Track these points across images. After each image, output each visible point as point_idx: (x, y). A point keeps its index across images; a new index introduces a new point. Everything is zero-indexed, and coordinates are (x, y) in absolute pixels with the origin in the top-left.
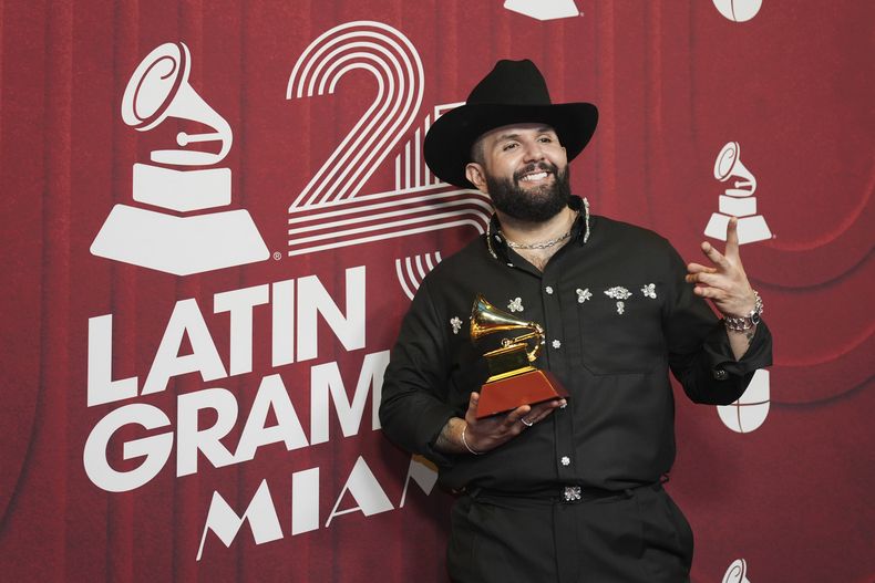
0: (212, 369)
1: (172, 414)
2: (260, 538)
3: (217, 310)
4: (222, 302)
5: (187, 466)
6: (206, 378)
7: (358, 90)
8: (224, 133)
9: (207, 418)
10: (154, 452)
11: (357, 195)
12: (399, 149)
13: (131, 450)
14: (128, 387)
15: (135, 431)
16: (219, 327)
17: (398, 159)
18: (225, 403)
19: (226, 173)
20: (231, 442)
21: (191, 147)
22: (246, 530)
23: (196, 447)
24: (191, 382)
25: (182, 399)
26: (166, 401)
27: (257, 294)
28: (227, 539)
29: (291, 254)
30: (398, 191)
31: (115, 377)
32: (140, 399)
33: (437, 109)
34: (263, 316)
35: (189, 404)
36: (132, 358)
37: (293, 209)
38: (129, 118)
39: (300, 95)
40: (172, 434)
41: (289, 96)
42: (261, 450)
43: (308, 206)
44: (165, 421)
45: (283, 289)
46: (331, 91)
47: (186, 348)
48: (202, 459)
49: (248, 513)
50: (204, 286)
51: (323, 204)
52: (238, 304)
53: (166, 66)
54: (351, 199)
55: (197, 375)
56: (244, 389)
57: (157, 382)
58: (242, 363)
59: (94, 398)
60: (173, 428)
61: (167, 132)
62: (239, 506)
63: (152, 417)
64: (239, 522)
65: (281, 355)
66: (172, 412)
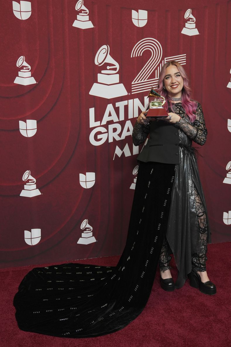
0: (116, 119)
1: (107, 129)
2: (126, 155)
3: (117, 106)
4: (118, 104)
5: (111, 140)
6: (114, 121)
7: (147, 54)
8: (117, 66)
9: (115, 130)
10: (104, 137)
11: (147, 80)
12: (156, 68)
13: (99, 137)
14: (98, 123)
15: (100, 133)
16: (117, 110)
17: (156, 71)
18: (118, 127)
19: (118, 75)
20: (120, 135)
21: (110, 69)
22: (123, 154)
23: (113, 136)
24: (111, 122)
25: (109, 126)
26: (106, 126)
27: (125, 103)
28: (119, 155)
29: (132, 93)
30: (156, 78)
31: (95, 121)
32: (101, 126)
33: (165, 58)
34: (126, 107)
35: (111, 127)
36: (99, 117)
37: (133, 83)
38: (96, 63)
39: (134, 56)
40: (107, 133)
41: (132, 57)
42: (126, 137)
43: (136, 82)
44: (106, 131)
45: (131, 101)
46: (141, 55)
47: (110, 115)
48: (114, 139)
49: (124, 150)
50: (114, 101)
51: (139, 82)
52: (121, 105)
53: (104, 50)
54: (146, 80)
55: (112, 121)
56: (122, 124)
57: (104, 122)
58: (122, 118)
59: (91, 126)
60: (108, 132)
61: (105, 66)
62: (122, 149)
63: (103, 130)
64: (122, 152)
65: (130, 116)
66: (107, 128)
